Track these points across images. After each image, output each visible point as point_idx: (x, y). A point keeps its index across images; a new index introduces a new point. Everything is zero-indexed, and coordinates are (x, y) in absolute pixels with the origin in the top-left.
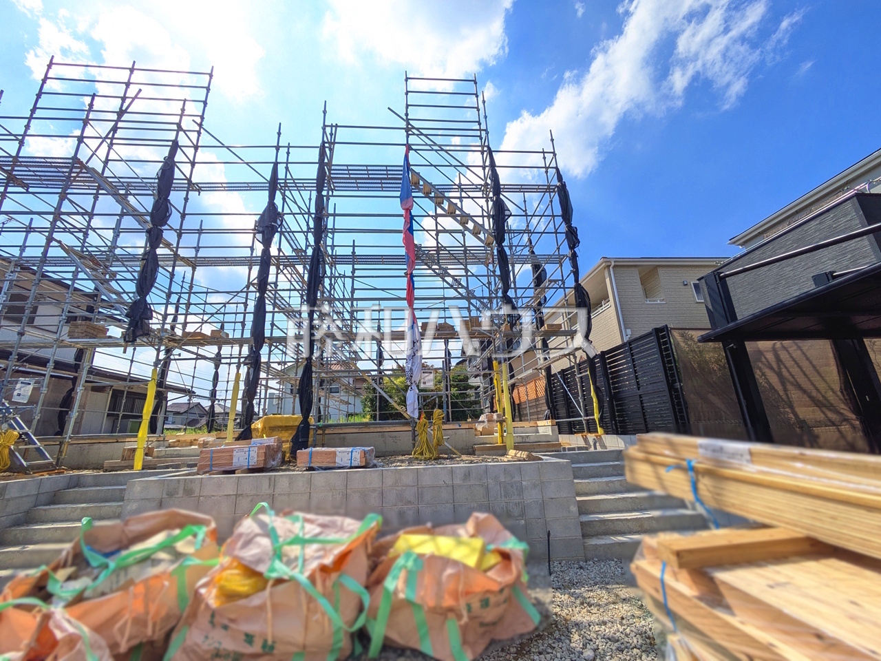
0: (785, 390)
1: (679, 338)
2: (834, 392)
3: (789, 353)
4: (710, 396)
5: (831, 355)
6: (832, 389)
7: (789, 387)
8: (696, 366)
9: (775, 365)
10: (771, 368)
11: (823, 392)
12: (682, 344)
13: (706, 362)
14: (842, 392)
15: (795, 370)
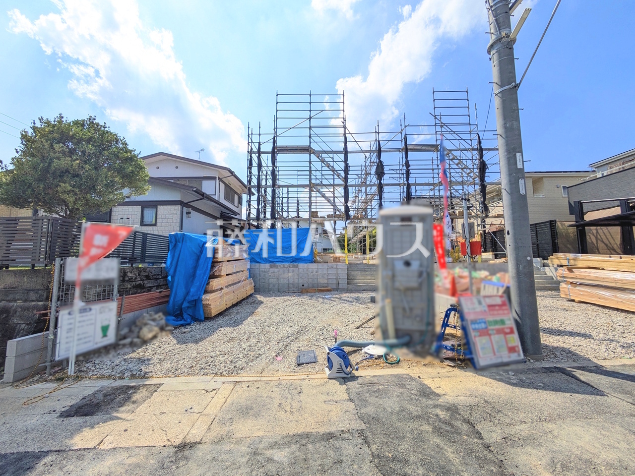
0: (597, 242)
1: (560, 225)
2: (617, 245)
3: (603, 231)
4: (568, 245)
5: (620, 231)
6: (616, 244)
7: (599, 242)
8: (564, 234)
9: (595, 235)
10: (593, 235)
11: (612, 245)
12: (560, 227)
13: (569, 233)
14: (620, 245)
15: (603, 237)
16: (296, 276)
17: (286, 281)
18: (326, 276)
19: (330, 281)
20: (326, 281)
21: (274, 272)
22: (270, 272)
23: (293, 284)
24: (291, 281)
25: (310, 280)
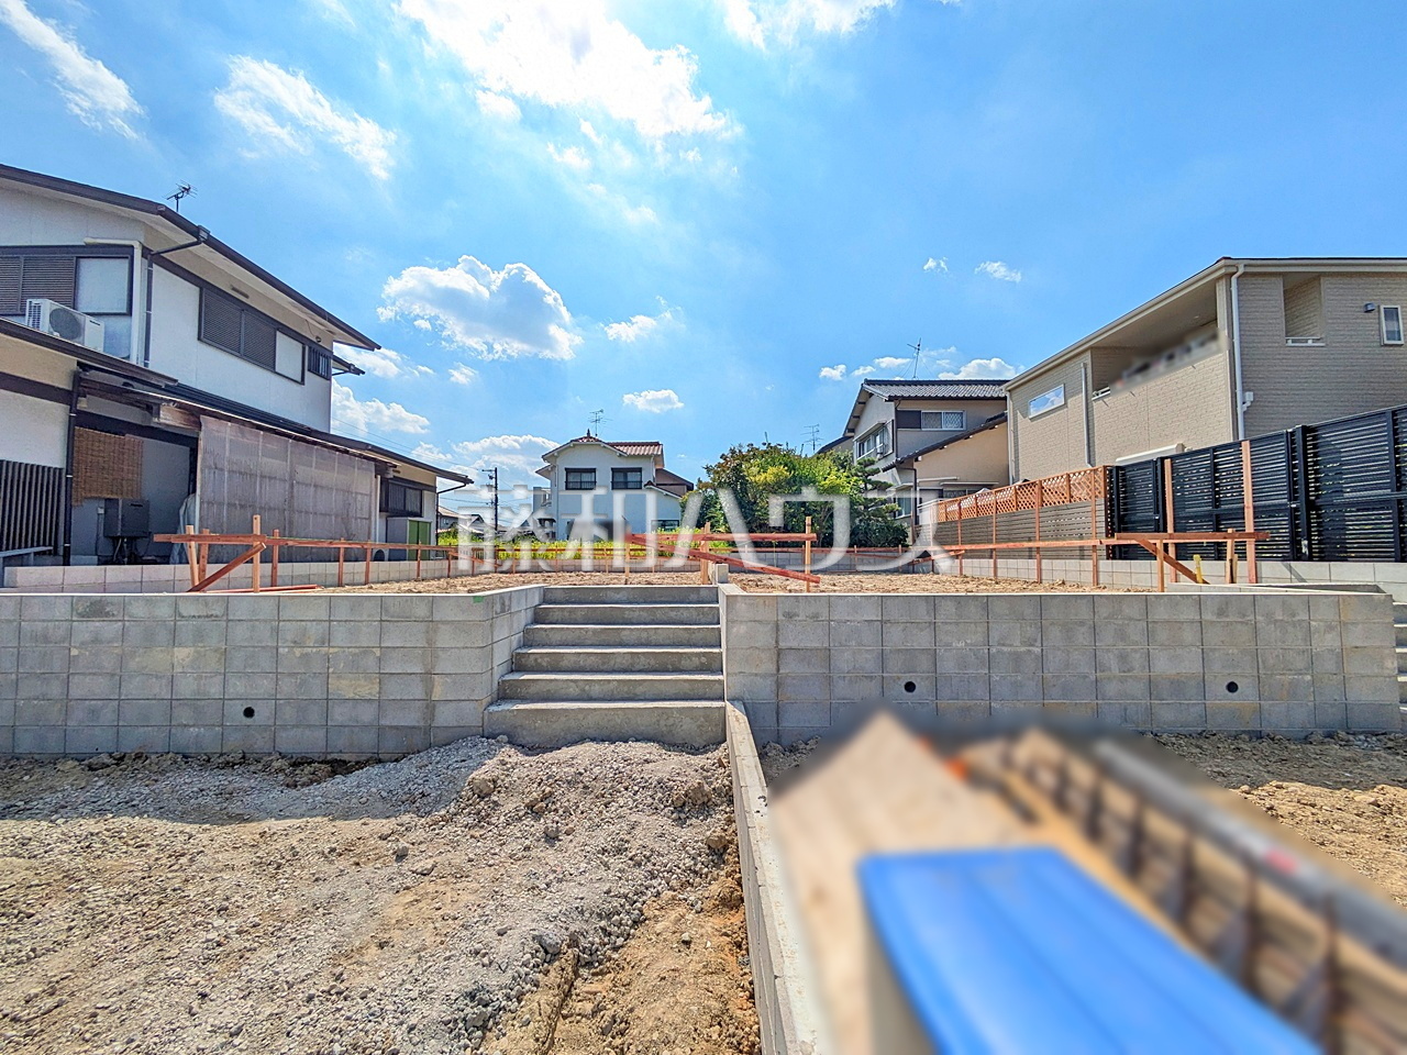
16: (213, 663)
17: (160, 689)
18: (370, 663)
19: (395, 690)
20: (369, 690)
21: (96, 640)
22: (77, 639)
23: (193, 702)
24: (186, 688)
25: (287, 687)
